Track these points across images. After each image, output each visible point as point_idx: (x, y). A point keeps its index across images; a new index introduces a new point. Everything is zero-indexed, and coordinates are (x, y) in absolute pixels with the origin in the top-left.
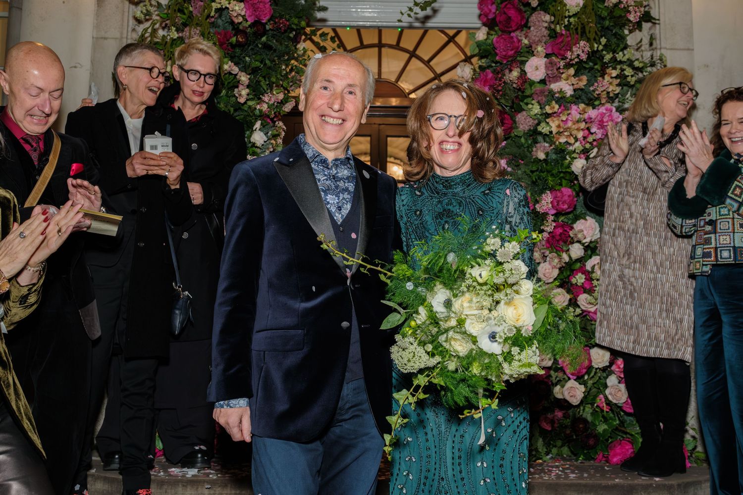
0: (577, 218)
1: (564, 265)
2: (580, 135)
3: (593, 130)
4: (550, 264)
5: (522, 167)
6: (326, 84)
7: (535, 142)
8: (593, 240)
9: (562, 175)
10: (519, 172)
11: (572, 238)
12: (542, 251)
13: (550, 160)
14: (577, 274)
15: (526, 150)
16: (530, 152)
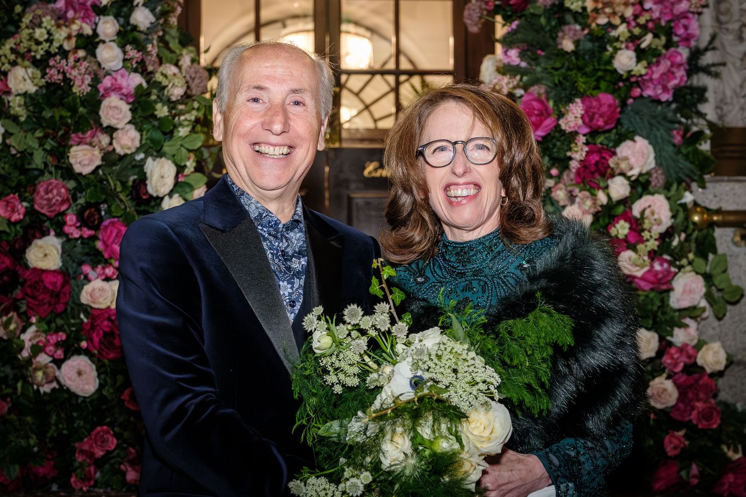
0: (622, 138)
1: (600, 209)
2: (629, 12)
3: (647, 6)
4: (580, 207)
5: (542, 60)
6: (255, 94)
7: (562, 22)
8: (644, 171)
9: (600, 74)
10: (539, 69)
11: (613, 169)
12: (569, 188)
13: (581, 53)
14: (617, 222)
15: (547, 35)
16: (554, 39)
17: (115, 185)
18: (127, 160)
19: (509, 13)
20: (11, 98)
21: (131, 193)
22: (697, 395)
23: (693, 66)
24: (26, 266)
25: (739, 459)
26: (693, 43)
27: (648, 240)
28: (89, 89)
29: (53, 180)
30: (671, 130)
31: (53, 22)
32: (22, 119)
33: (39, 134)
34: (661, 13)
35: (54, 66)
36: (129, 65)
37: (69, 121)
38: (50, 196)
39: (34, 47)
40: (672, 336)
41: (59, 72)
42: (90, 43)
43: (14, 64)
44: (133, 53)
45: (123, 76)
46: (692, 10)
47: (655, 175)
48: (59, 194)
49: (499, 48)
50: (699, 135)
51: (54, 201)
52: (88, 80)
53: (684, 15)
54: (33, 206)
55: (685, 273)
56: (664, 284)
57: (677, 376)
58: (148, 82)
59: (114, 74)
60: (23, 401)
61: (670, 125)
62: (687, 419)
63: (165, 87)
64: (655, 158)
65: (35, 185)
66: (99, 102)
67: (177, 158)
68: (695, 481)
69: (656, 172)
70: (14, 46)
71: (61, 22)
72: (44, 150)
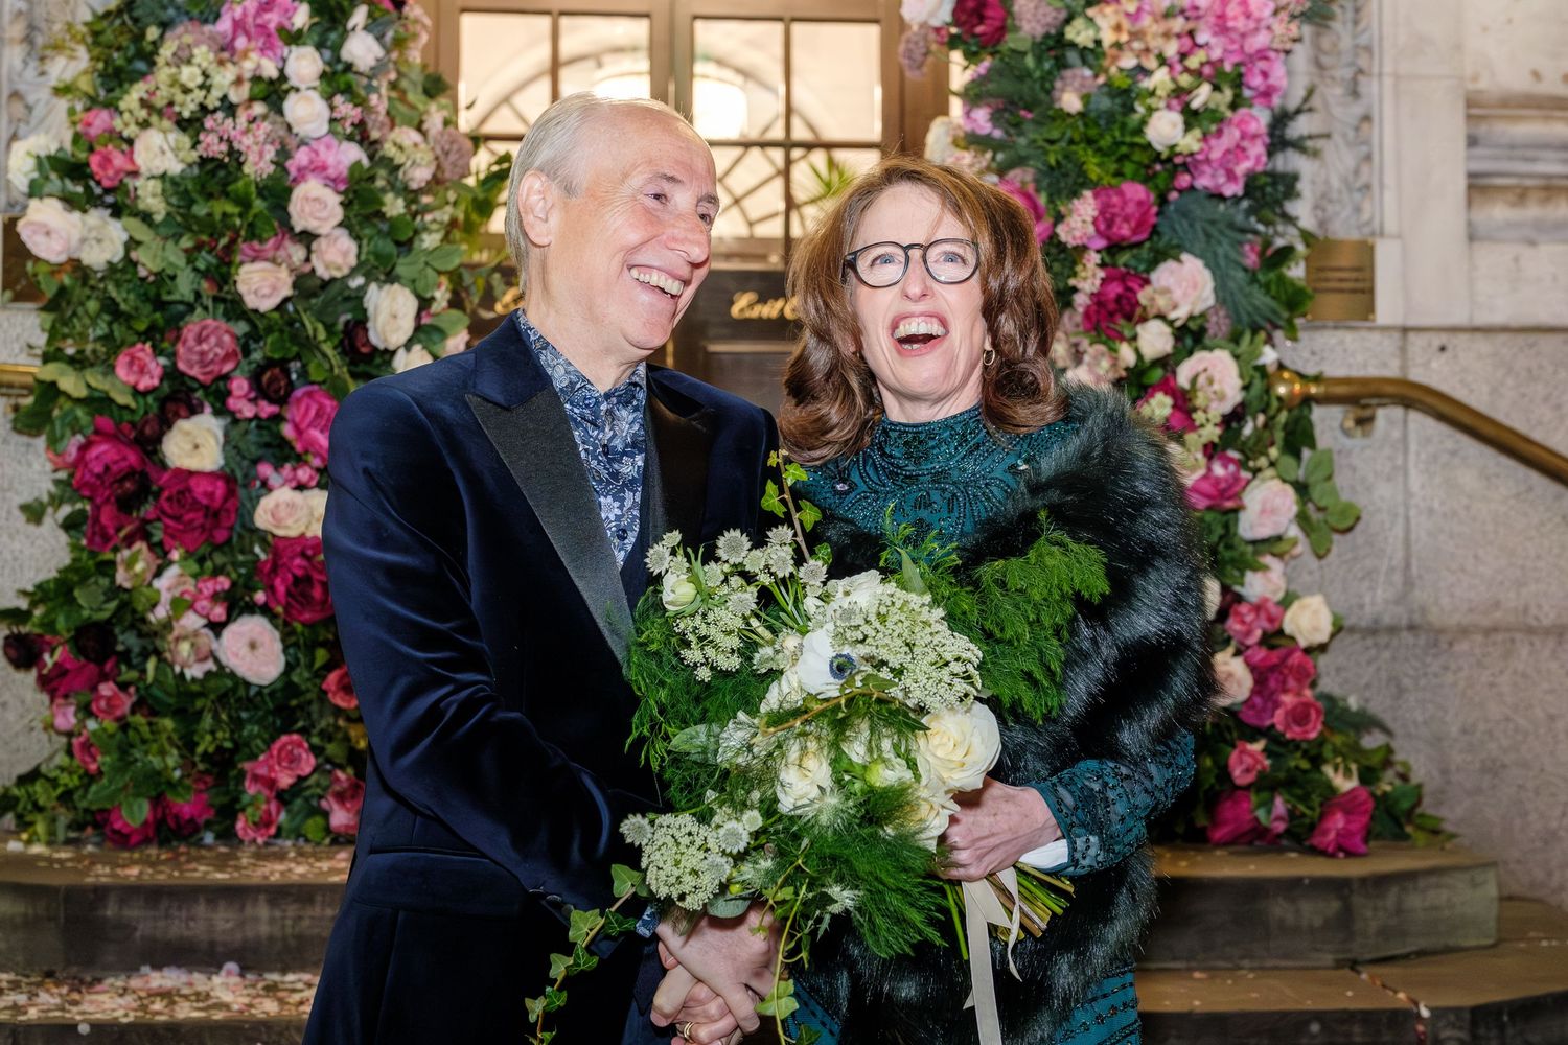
0: (1159, 257)
1: (1124, 374)
2: (1171, 49)
3: (1201, 38)
4: (1091, 370)
5: (1028, 127)
7: (1062, 64)
8: (1197, 312)
9: (1124, 150)
10: (1022, 141)
11: (1144, 308)
12: (1074, 340)
13: (1093, 115)
14: (1152, 396)
15: (1037, 86)
16: (1049, 92)
17: (315, 330)
18: (336, 287)
19: (974, 49)
20: (139, 183)
21: (341, 342)
22: (1284, 682)
23: (1278, 141)
24: (163, 466)
25: (1352, 791)
26: (1276, 101)
27: (1202, 426)
28: (272, 168)
29: (210, 321)
30: (1241, 244)
31: (212, 56)
32: (158, 218)
33: (187, 242)
34: (1226, 51)
35: (212, 130)
36: (339, 129)
37: (238, 222)
38: (205, 347)
39: (179, 97)
40: (1242, 585)
41: (221, 139)
42: (274, 92)
43: (145, 125)
44: (344, 107)
45: (328, 147)
46: (1276, 45)
47: (1214, 319)
48: (219, 344)
49: (956, 106)
50: (1286, 253)
51: (211, 356)
52: (270, 153)
53: (1262, 55)
54: (174, 364)
55: (1263, 480)
56: (1230, 498)
57: (1250, 652)
58: (371, 157)
59: (314, 144)
60: (156, 692)
61: (1239, 237)
62: (1268, 723)
63: (399, 167)
64: (1215, 290)
65: (179, 329)
66: (289, 191)
67: (420, 286)
68: (1281, 827)
69: (1216, 313)
70: (145, 96)
71: (225, 55)
72: (196, 269)
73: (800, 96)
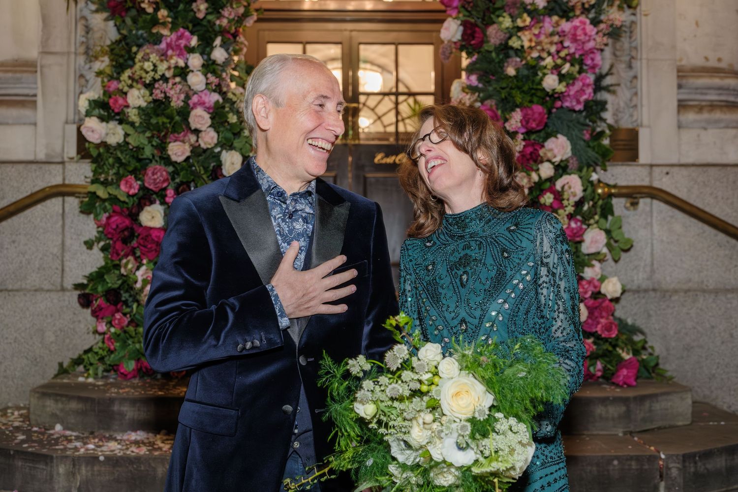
0: (548, 136)
1: (533, 185)
2: (553, 49)
3: (566, 44)
5: (493, 83)
7: (507, 56)
8: (564, 158)
9: (533, 91)
10: (490, 89)
11: (542, 157)
13: (520, 77)
14: (545, 194)
15: (497, 65)
16: (502, 67)
17: (200, 170)
18: (208, 153)
19: (470, 50)
20: (129, 110)
21: (211, 175)
22: (601, 313)
23: (598, 86)
24: (140, 225)
25: (630, 359)
26: (597, 71)
27: (566, 206)
28: (182, 104)
29: (158, 167)
30: (583, 130)
31: (157, 58)
32: (137, 125)
33: (148, 134)
34: (576, 49)
35: (158, 88)
36: (210, 87)
37: (168, 125)
38: (155, 177)
39: (144, 75)
40: (583, 272)
41: (161, 92)
42: (183, 72)
43: (131, 86)
44: (212, 78)
45: (206, 95)
46: (598, 47)
47: (571, 161)
48: (162, 175)
49: (464, 74)
50: (601, 134)
51: (158, 180)
52: (182, 96)
53: (591, 51)
54: (144, 184)
55: (592, 229)
56: (578, 237)
57: (586, 301)
58: (223, 99)
59: (200, 94)
60: (137, 316)
61: (581, 127)
62: (594, 330)
63: (235, 102)
64: (572, 149)
65: (146, 169)
66: (189, 113)
67: (243, 151)
68: (599, 374)
69: (572, 159)
70: (131, 75)
71: (163, 58)
72: (152, 146)
73: (402, 75)
